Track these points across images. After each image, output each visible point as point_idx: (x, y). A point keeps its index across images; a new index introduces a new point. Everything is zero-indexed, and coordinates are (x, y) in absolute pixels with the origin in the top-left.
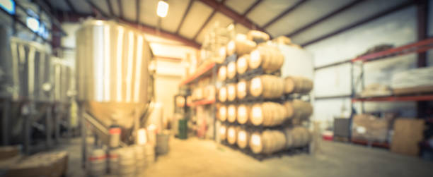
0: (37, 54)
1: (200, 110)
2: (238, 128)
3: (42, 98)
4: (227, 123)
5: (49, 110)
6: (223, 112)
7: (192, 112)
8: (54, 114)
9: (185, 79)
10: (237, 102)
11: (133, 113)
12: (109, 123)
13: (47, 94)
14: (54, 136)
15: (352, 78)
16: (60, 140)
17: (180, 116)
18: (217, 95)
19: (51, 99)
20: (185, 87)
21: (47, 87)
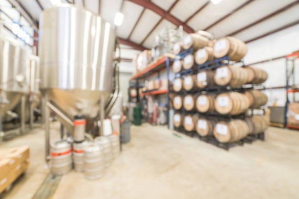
0: (12, 48)
1: (150, 99)
2: (196, 116)
3: (16, 88)
4: (182, 111)
5: (23, 99)
6: (177, 101)
7: (144, 102)
8: (28, 103)
9: (135, 74)
10: (195, 91)
11: (99, 102)
12: (74, 113)
13: (20, 84)
14: (28, 122)
15: (287, 71)
16: (34, 125)
17: (133, 105)
18: (170, 86)
19: (25, 90)
20: (134, 81)
21: (19, 78)
